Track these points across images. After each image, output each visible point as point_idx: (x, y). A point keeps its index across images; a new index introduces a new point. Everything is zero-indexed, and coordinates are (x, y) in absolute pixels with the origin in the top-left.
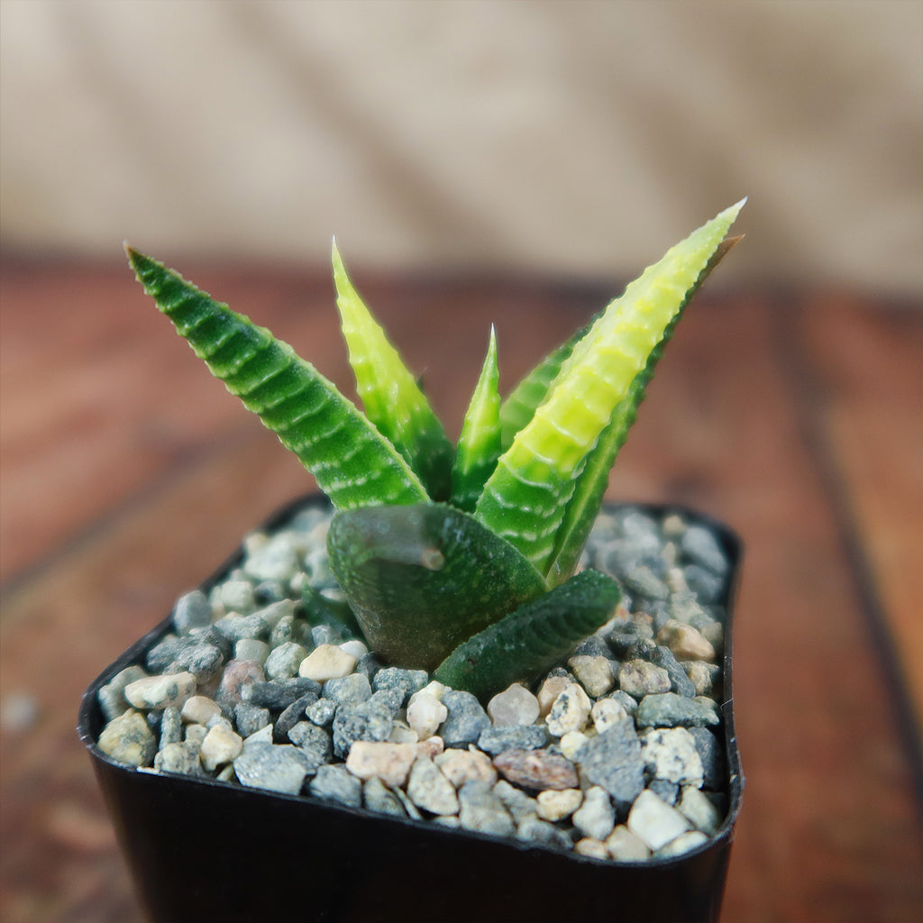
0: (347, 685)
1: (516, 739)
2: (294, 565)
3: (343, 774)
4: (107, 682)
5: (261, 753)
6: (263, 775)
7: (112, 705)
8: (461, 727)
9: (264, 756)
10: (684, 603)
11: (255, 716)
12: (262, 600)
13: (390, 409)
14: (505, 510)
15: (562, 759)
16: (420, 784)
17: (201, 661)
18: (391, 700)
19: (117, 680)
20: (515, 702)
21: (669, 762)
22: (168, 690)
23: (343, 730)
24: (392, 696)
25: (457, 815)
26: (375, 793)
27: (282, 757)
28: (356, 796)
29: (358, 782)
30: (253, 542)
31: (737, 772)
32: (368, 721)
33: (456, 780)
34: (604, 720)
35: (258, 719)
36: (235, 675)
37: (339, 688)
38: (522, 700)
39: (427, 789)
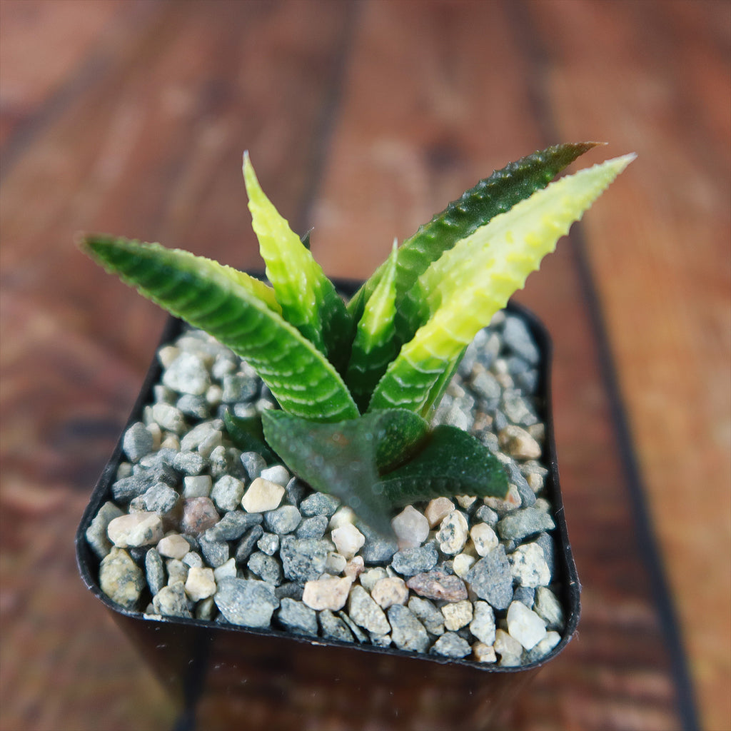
0: (284, 519)
1: (420, 564)
2: (207, 381)
3: (302, 608)
4: (90, 524)
5: (236, 594)
6: (241, 612)
7: (100, 546)
8: (376, 550)
9: (239, 597)
10: (514, 402)
11: (221, 555)
12: (190, 421)
13: (300, 298)
14: (404, 388)
15: (455, 579)
16: (359, 611)
17: (165, 506)
18: (319, 527)
19: (97, 522)
20: (412, 523)
21: (530, 576)
22: (145, 535)
23: (291, 563)
24: (320, 524)
25: (390, 634)
26: (330, 623)
27: (253, 597)
28: (315, 627)
29: (314, 613)
30: (165, 354)
31: (575, 579)
32: (311, 559)
33: (384, 606)
34: (482, 545)
35: (223, 556)
36: (194, 514)
37: (278, 521)
38: (416, 521)
39: (365, 615)
